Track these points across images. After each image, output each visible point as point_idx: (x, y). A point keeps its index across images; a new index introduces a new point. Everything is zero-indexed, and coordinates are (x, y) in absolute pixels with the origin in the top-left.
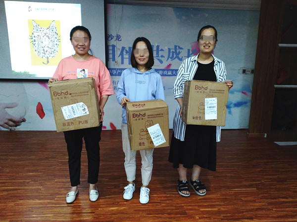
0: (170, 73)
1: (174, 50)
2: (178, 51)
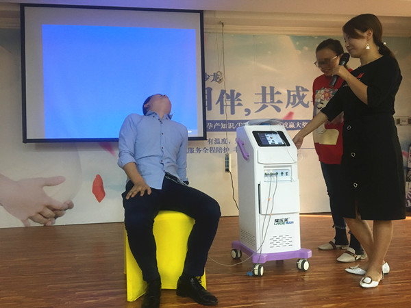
0: (292, 126)
1: (295, 93)
2: (301, 93)
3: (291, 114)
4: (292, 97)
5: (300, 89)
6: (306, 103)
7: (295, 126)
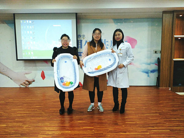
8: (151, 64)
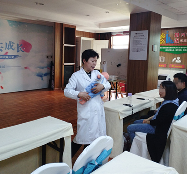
0: (7, 57)
1: (9, 44)
2: (11, 44)
3: (7, 53)
4: (7, 46)
5: (11, 43)
6: (13, 48)
7: (9, 57)
8: (44, 68)
